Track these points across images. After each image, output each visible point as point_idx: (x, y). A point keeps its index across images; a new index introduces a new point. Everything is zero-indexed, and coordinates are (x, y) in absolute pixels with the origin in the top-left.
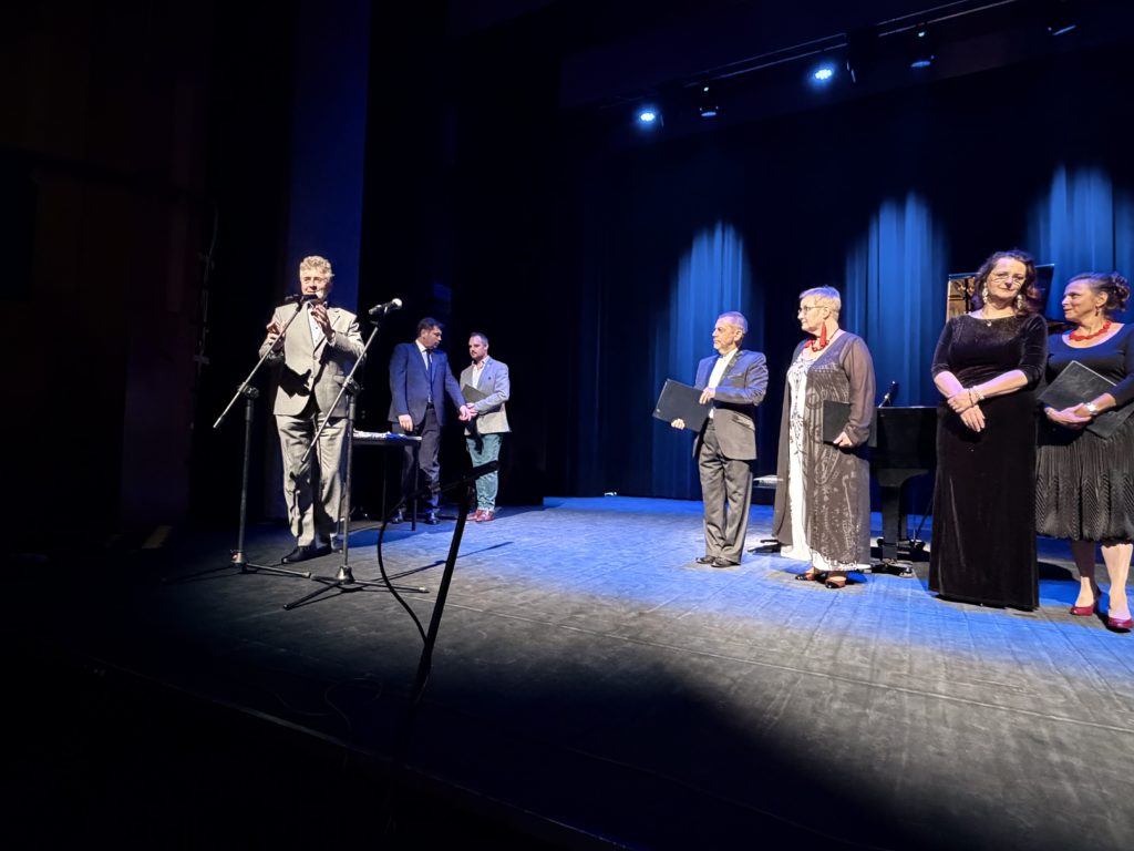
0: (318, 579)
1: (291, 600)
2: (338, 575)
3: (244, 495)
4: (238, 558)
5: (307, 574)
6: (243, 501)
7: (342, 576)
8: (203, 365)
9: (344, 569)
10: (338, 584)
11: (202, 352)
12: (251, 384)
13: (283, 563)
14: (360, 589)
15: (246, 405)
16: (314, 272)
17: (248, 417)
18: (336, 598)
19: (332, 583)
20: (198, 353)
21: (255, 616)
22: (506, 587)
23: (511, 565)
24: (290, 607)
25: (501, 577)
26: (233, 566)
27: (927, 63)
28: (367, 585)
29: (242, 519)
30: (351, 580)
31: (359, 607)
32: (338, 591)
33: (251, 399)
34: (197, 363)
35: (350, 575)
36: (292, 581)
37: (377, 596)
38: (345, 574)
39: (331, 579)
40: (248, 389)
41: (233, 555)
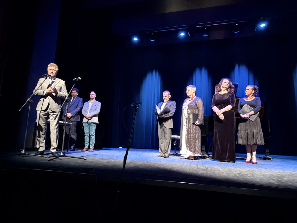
3: (26, 132)
4: (23, 152)
5: (46, 156)
15: (29, 105)
16: (52, 68)
17: (29, 109)
24: (49, 161)
27: (207, 35)
30: (64, 156)
33: (31, 103)
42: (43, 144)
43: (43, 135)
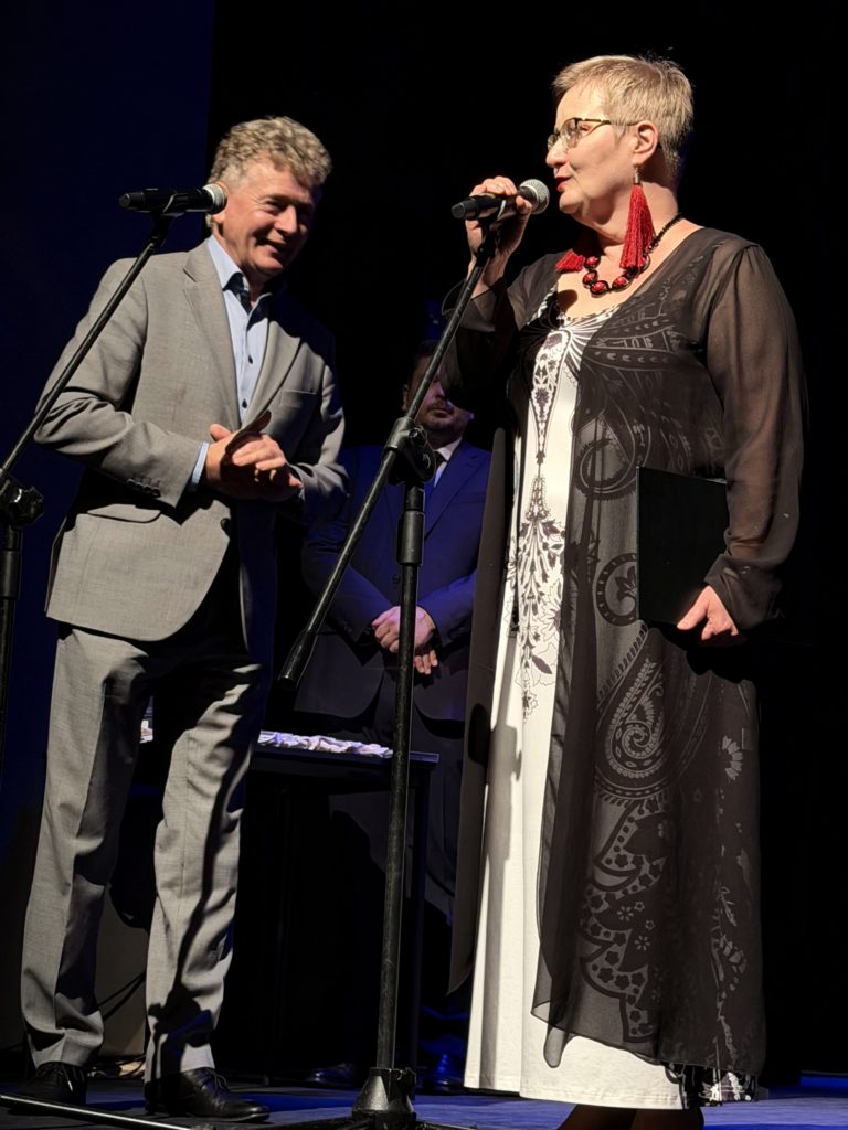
12: (20, 473)
30: (410, 1121)
33: (17, 526)
38: (388, 1097)
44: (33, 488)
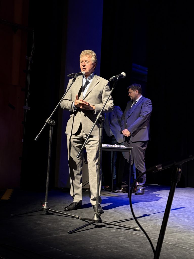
0: (83, 219)
1: (71, 229)
2: (94, 217)
3: (48, 174)
4: (45, 206)
5: (78, 217)
6: (48, 177)
7: (96, 218)
8: (28, 110)
9: (97, 215)
10: (93, 223)
11: (27, 105)
12: (52, 118)
13: (66, 210)
14: (104, 226)
15: (49, 130)
16: (85, 58)
17: (50, 135)
18: (92, 230)
19: (90, 222)
20: (25, 105)
21: (55, 236)
22: (184, 232)
23: (186, 220)
24: (71, 232)
25: (180, 226)
26: (42, 210)
28: (108, 224)
29: (47, 186)
30: (100, 221)
31: (105, 235)
32: (94, 226)
33: (52, 126)
34: (25, 110)
35: (100, 218)
36: (70, 219)
37: (113, 230)
38: (97, 218)
39: (90, 220)
40: (50, 121)
41: (42, 204)
42: (79, 191)
43: (78, 174)
44: (53, 121)
